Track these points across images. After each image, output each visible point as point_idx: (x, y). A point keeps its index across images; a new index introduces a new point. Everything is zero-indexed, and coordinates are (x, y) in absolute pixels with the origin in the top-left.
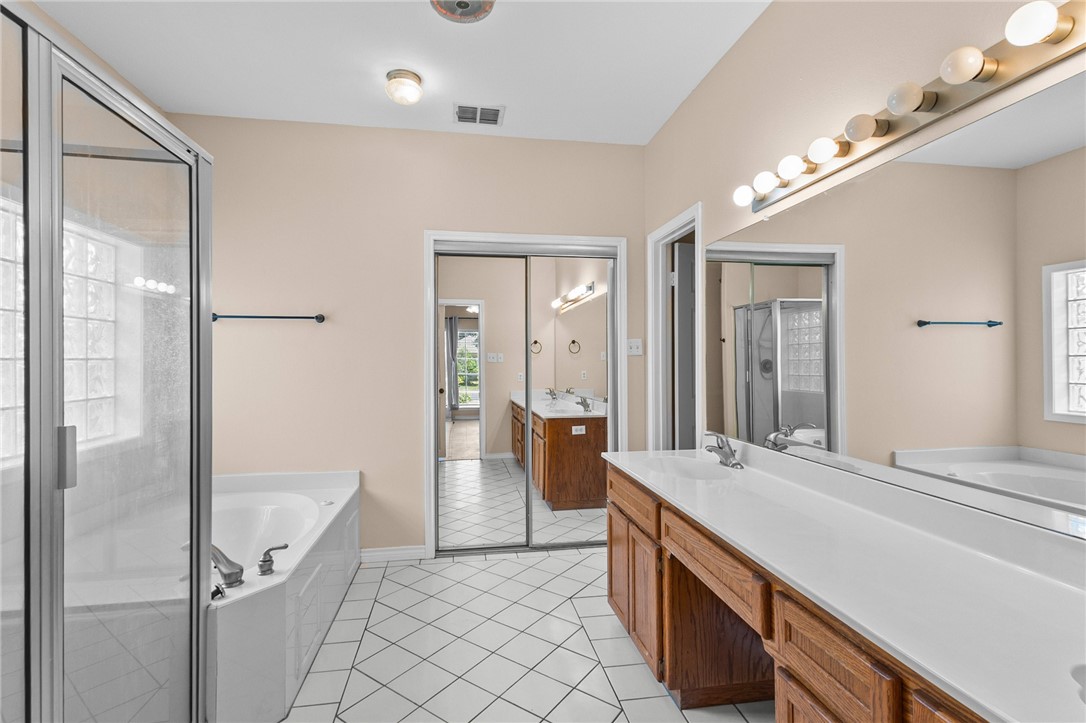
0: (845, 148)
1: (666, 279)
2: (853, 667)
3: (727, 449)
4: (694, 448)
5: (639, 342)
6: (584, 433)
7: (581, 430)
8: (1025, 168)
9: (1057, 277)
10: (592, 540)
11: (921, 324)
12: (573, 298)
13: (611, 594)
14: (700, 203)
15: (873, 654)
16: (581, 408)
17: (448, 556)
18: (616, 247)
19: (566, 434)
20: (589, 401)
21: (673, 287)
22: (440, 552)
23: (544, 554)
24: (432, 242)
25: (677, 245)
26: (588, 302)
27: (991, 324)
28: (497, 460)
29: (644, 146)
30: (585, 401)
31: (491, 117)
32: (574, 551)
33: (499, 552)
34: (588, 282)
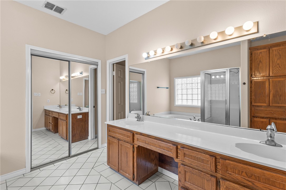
0: (172, 49)
1: (112, 73)
2: (205, 158)
3: (139, 117)
4: (125, 118)
5: (104, 90)
6: (81, 117)
7: (80, 117)
8: (171, 59)
9: (176, 80)
10: (89, 149)
11: (158, 87)
12: (73, 76)
13: (109, 162)
14: (127, 55)
15: (208, 154)
16: (79, 110)
17: (37, 169)
18: (98, 62)
19: (76, 118)
20: (81, 108)
21: (114, 76)
22: (32, 169)
23: (76, 157)
24: (30, 50)
25: (115, 64)
26: (80, 77)
27: (167, 88)
28: (38, 131)
29: (105, 35)
30: (80, 108)
31: (60, 10)
32: (86, 154)
33: (59, 162)
34: (80, 71)
